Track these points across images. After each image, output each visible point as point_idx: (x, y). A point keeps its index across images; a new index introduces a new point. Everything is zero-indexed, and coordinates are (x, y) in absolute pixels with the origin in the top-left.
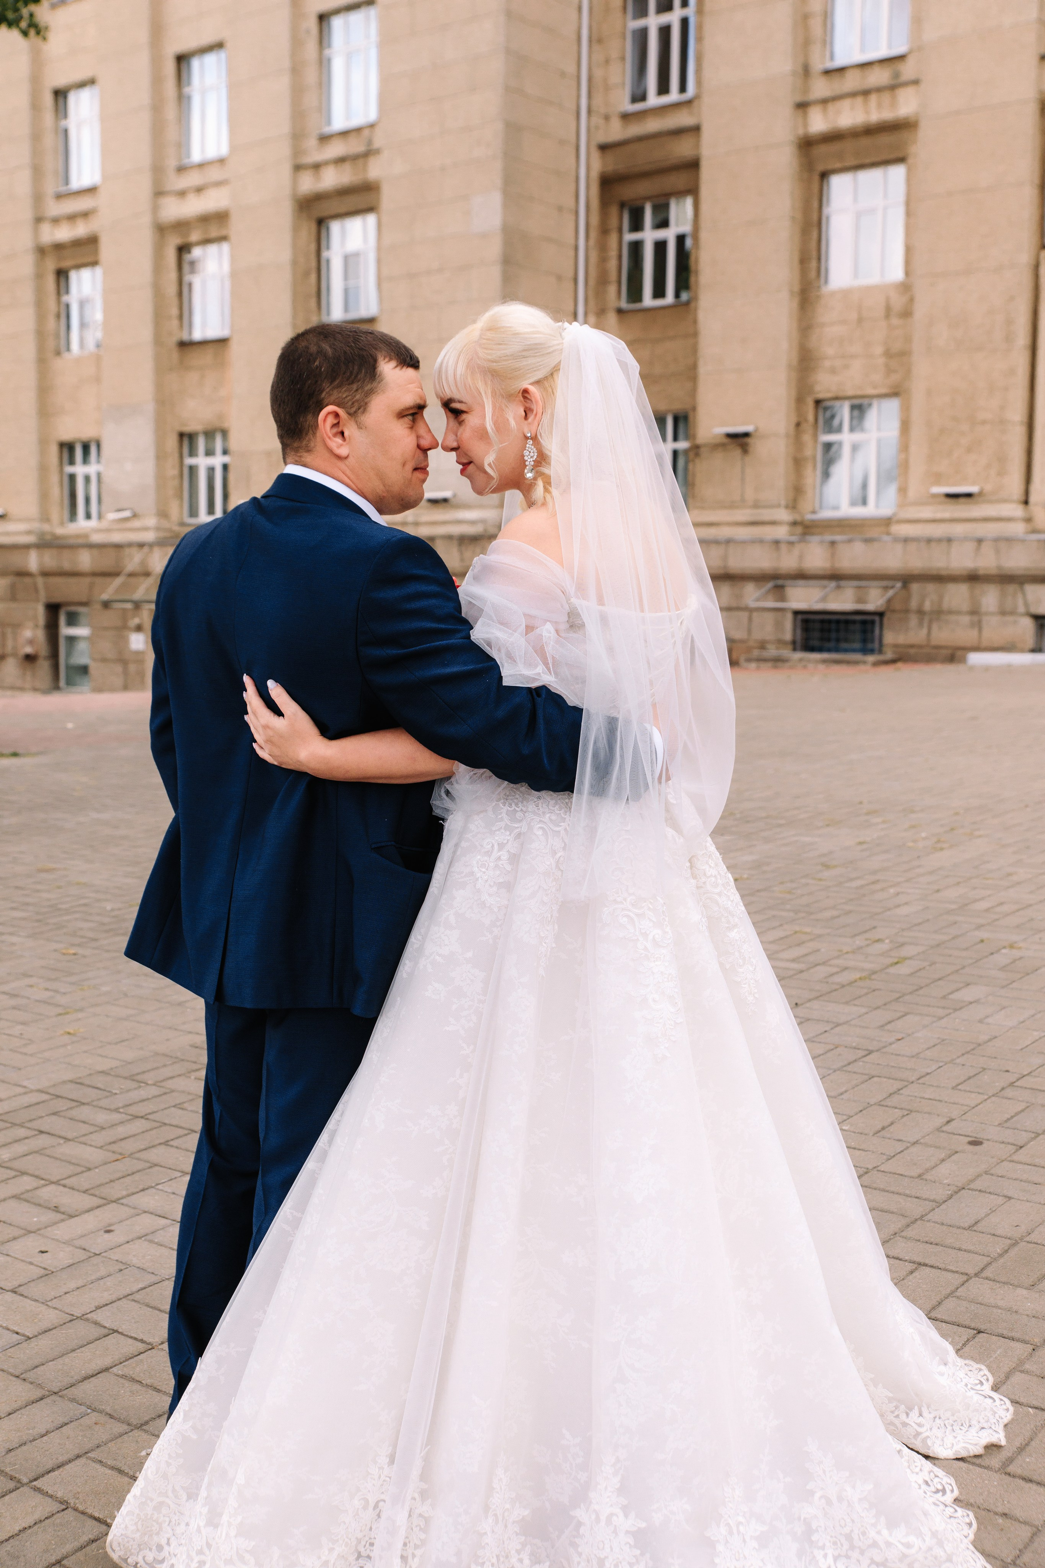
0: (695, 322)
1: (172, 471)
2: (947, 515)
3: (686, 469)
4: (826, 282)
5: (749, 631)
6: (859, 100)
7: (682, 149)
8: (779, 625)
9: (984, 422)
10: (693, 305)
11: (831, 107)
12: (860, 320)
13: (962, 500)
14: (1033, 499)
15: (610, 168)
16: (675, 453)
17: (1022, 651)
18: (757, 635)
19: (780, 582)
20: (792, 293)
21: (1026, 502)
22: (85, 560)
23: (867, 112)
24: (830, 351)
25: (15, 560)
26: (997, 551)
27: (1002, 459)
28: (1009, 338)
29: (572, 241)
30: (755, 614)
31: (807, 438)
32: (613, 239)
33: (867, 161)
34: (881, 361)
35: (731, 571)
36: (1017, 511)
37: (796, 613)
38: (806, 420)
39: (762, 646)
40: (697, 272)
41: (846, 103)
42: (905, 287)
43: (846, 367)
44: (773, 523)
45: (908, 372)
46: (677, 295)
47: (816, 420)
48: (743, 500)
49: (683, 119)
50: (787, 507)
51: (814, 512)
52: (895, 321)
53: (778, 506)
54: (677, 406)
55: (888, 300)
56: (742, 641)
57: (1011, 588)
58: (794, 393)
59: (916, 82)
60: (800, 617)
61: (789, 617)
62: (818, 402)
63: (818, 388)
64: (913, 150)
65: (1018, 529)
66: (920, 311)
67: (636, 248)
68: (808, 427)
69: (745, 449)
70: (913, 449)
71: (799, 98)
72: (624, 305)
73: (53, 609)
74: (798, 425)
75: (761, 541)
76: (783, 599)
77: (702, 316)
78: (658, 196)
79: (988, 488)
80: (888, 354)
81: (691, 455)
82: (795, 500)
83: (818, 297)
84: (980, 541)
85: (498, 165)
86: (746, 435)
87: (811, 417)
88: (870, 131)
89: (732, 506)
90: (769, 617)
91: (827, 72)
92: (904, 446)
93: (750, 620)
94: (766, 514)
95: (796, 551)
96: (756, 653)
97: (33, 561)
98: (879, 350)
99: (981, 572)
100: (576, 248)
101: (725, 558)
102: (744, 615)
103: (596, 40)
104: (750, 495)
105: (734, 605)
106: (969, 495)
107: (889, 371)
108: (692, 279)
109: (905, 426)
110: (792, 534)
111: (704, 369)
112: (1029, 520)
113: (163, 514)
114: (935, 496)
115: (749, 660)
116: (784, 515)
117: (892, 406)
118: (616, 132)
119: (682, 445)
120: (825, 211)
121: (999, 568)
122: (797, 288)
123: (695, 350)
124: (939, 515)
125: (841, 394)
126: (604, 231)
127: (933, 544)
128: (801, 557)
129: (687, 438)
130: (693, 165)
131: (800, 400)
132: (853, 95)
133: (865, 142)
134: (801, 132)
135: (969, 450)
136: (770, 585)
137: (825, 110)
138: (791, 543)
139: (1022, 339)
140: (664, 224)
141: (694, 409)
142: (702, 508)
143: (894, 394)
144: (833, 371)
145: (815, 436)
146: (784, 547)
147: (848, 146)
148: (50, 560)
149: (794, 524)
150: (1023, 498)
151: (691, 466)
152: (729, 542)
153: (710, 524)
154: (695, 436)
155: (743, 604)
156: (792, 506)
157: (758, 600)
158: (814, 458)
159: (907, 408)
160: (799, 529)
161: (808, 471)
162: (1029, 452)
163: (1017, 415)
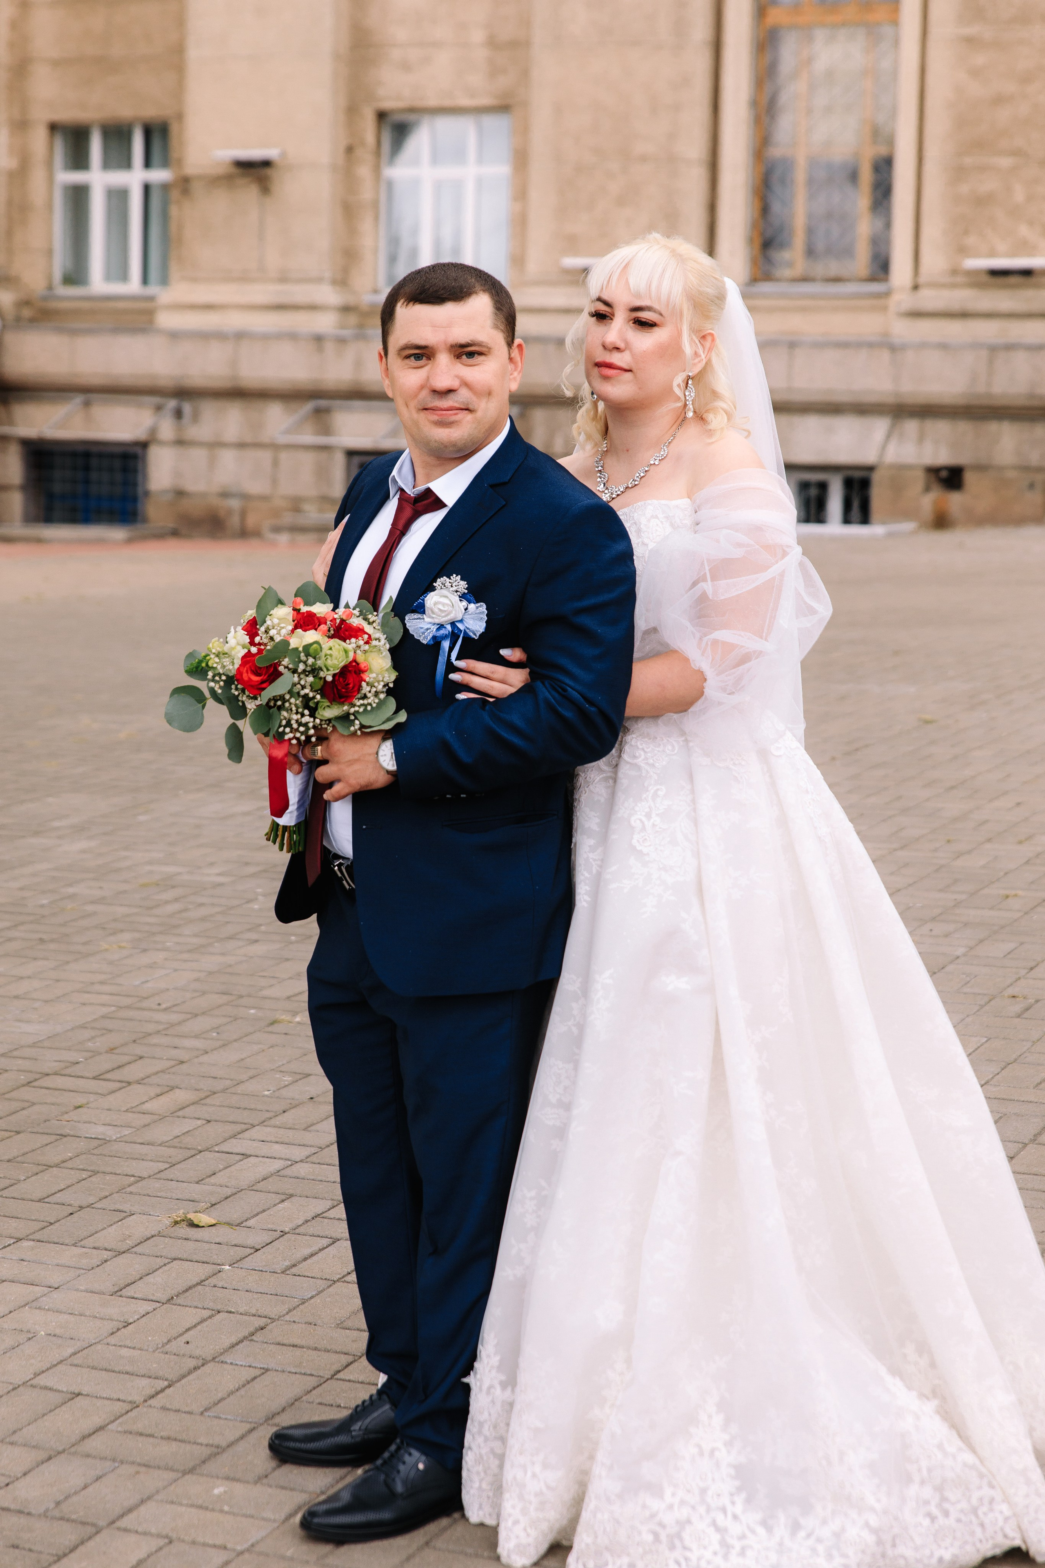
3: (163, 215)
5: (275, 482)
8: (322, 473)
9: (642, 159)
16: (147, 189)
18: (288, 488)
19: (323, 403)
24: (401, 34)
27: (671, 216)
30: (283, 456)
31: (364, 171)
35: (243, 384)
37: (351, 453)
38: (361, 144)
39: (296, 505)
44: (312, 308)
45: (525, 74)
47: (379, 143)
48: (261, 268)
50: (334, 282)
51: (376, 291)
53: (319, 280)
54: (150, 112)
56: (264, 498)
58: (340, 99)
60: (356, 460)
61: (339, 460)
62: (381, 116)
68: (365, 155)
69: (265, 187)
70: (534, 196)
74: (350, 150)
75: (293, 336)
76: (326, 430)
80: (492, 43)
81: (175, 194)
82: (345, 270)
86: (266, 164)
87: (370, 139)
89: (244, 278)
90: (308, 459)
92: (521, 193)
93: (276, 463)
94: (300, 293)
95: (351, 352)
96: (288, 518)
98: (478, 36)
102: (266, 456)
104: (272, 260)
105: (249, 439)
107: (494, 71)
110: (342, 327)
111: (194, 53)
114: (566, 272)
115: (277, 529)
116: (329, 295)
117: (499, 128)
119: (158, 175)
123: (180, 21)
124: (575, 303)
125: (417, 105)
129: (165, 163)
131: (352, 111)
136: (309, 406)
138: (341, 341)
141: (180, 117)
142: (194, 280)
143: (503, 108)
144: (406, 67)
145: (377, 170)
146: (329, 347)
149: (346, 309)
151: (174, 211)
152: (240, 336)
153: (209, 307)
154: (180, 162)
155: (265, 438)
156: (342, 281)
157: (288, 432)
158: (376, 204)
159: (523, 131)
160: (353, 319)
161: (366, 225)
162: (712, 208)
163: (694, 148)
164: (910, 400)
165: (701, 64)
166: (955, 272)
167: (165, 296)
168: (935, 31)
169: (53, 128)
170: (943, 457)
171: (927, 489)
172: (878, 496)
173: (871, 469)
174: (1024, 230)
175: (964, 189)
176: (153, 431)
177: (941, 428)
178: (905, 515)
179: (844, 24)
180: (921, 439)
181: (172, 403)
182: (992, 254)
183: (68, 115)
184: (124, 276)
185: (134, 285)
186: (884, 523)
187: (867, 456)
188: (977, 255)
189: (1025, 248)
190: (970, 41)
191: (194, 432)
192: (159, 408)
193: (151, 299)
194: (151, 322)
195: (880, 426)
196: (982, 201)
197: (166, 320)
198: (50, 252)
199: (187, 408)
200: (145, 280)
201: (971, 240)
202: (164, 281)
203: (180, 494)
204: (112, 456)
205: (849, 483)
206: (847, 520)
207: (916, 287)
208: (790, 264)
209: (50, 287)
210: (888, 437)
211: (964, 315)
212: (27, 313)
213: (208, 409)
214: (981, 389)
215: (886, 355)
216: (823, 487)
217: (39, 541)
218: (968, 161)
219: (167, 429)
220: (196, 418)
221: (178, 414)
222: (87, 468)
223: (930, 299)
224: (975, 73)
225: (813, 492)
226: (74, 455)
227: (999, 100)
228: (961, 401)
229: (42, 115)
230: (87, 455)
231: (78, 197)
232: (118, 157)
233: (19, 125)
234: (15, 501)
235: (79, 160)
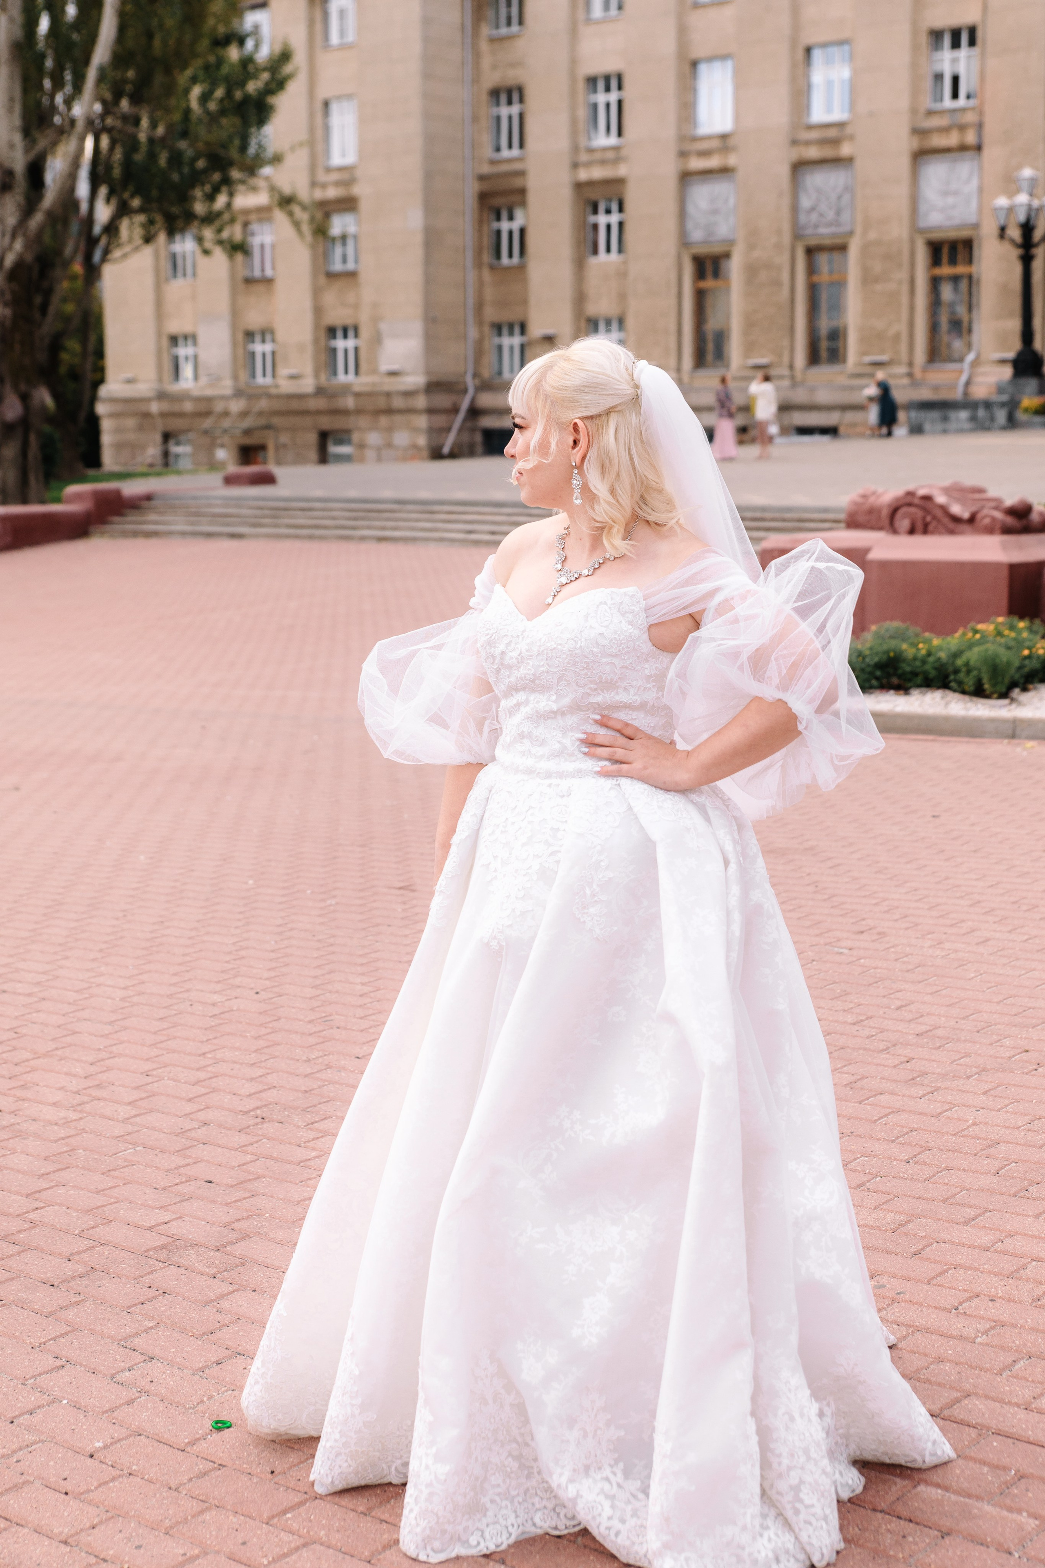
0: (527, 273)
1: (240, 352)
3: (525, 353)
7: (517, 182)
10: (526, 264)
11: (588, 167)
15: (481, 189)
16: (520, 342)
20: (572, 261)
22: (188, 407)
23: (605, 172)
24: (591, 292)
25: (143, 408)
28: (667, 288)
29: (463, 229)
32: (485, 228)
34: (614, 298)
40: (527, 245)
42: (625, 262)
43: (599, 301)
45: (627, 304)
46: (520, 258)
49: (517, 166)
52: (621, 278)
54: (518, 318)
58: (576, 314)
59: (626, 159)
63: (588, 312)
64: (625, 192)
66: (631, 274)
67: (499, 233)
71: (573, 162)
72: (492, 263)
73: (167, 437)
74: (578, 330)
77: (530, 271)
78: (508, 205)
81: (528, 343)
83: (586, 263)
86: (552, 336)
88: (607, 181)
91: (587, 149)
97: (154, 408)
100: (465, 233)
103: (475, 119)
107: (619, 303)
108: (526, 251)
109: (626, 332)
111: (529, 299)
113: (235, 377)
118: (486, 169)
119: (525, 339)
120: (588, 219)
123: (526, 291)
125: (598, 315)
126: (480, 222)
129: (524, 335)
130: (522, 192)
131: (578, 317)
132: (600, 163)
133: (605, 187)
137: (586, 169)
140: (511, 220)
144: (594, 302)
147: (597, 188)
148: (165, 406)
151: (527, 351)
162: (680, 346)
163: (672, 327)
166: (745, 365)
168: (738, 290)
169: (491, 324)
175: (748, 339)
182: (755, 358)
183: (495, 319)
188: (751, 359)
189: (764, 356)
198: (490, 366)
201: (749, 354)
207: (735, 370)
209: (491, 377)
212: (486, 386)
227: (756, 311)
229: (487, 320)
231: (500, 348)
232: (511, 333)
233: (480, 323)
234: (479, 449)
235: (500, 334)
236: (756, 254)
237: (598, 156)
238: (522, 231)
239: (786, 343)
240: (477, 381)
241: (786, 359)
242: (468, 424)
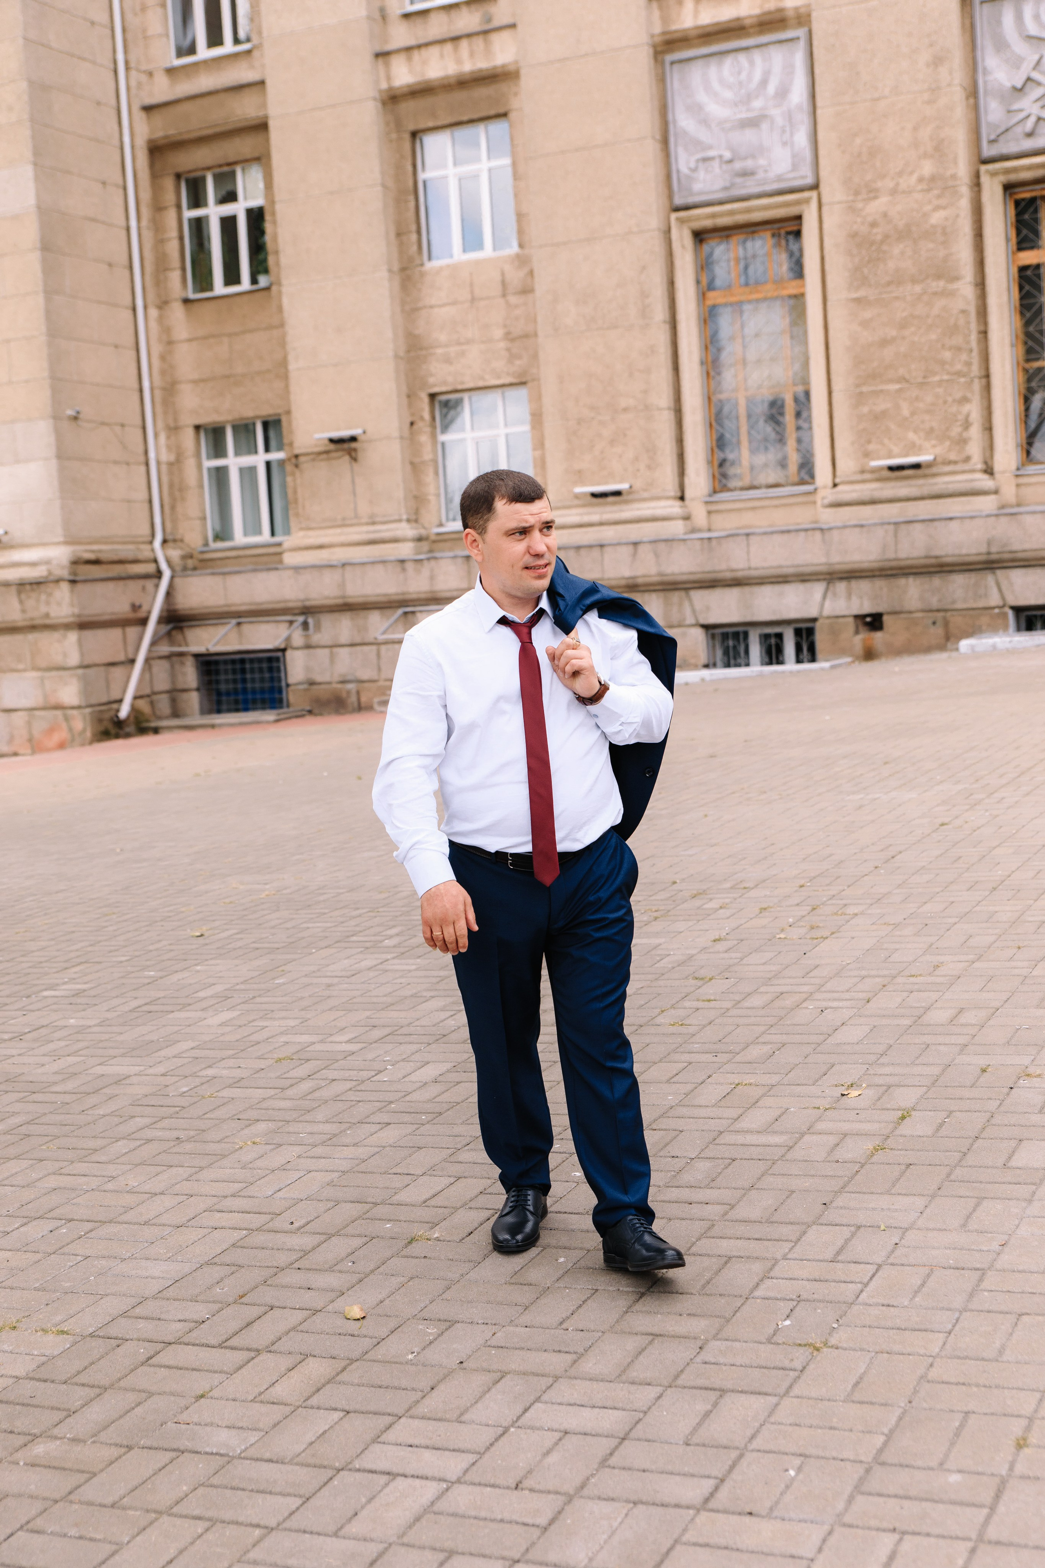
0: (280, 309)
2: (595, 518)
3: (284, 485)
4: (430, 258)
5: (379, 669)
6: (449, 47)
7: (246, 108)
9: (625, 410)
10: (274, 288)
11: (416, 54)
12: (473, 300)
13: (611, 499)
14: (688, 494)
15: (159, 134)
16: (268, 464)
17: (695, 667)
19: (408, 608)
20: (390, 271)
21: (682, 498)
23: (459, 61)
24: (443, 337)
26: (657, 555)
27: (651, 450)
28: (645, 312)
29: (123, 223)
31: (424, 438)
32: (170, 217)
33: (465, 118)
34: (502, 345)
35: (350, 600)
36: (674, 508)
38: (422, 418)
40: (277, 252)
41: (434, 51)
42: (522, 260)
43: (463, 354)
44: (395, 540)
45: (535, 356)
46: (254, 281)
47: (433, 418)
48: (356, 516)
49: (242, 74)
50: (408, 521)
51: (441, 525)
52: (513, 299)
53: (400, 521)
54: (267, 411)
55: (503, 274)
57: (676, 596)
58: (404, 389)
59: (513, 26)
62: (432, 396)
63: (431, 380)
64: (515, 103)
65: (678, 528)
66: (542, 285)
67: (202, 225)
68: (423, 426)
69: (353, 456)
70: (548, 444)
71: (378, 49)
72: (192, 296)
74: (412, 424)
75: (384, 562)
77: (285, 301)
78: (220, 166)
79: (638, 484)
80: (509, 337)
81: (289, 468)
82: (417, 512)
83: (422, 275)
84: (635, 544)
85: (26, 132)
86: (353, 439)
87: (427, 415)
88: (464, 83)
89: (344, 524)
91: (407, 16)
92: (539, 443)
94: (386, 530)
95: (426, 570)
98: (498, 333)
99: (640, 581)
100: (128, 229)
101: (342, 585)
104: (364, 509)
105: (358, 640)
106: (618, 493)
107: (512, 357)
108: (271, 260)
109: (537, 419)
110: (418, 552)
111: (294, 365)
112: (687, 518)
114: (577, 496)
116: (407, 530)
117: (520, 397)
118: (164, 90)
119: (276, 456)
120: (422, 176)
121: (661, 574)
122: (396, 267)
123: (282, 343)
124: (586, 519)
125: (460, 387)
126: (159, 208)
127: (583, 552)
128: (432, 578)
129: (280, 447)
130: (261, 127)
131: (411, 395)
132: (441, 42)
133: (460, 96)
134: (384, 86)
135: (612, 442)
136: (398, 612)
137: (409, 59)
138: (418, 562)
139: (660, 313)
140: (230, 197)
141: (288, 412)
142: (308, 528)
143: (521, 383)
144: (448, 360)
145: (434, 436)
146: (410, 566)
147: (440, 101)
149: (420, 539)
150: (679, 494)
151: (289, 479)
152: (345, 565)
153: (321, 547)
154: (291, 444)
155: (370, 638)
156: (414, 519)
157: (384, 633)
158: (435, 461)
159: (537, 399)
160: (425, 546)
161: (429, 478)
162: (680, 441)
163: (663, 399)
164: (838, 567)
165: (662, 337)
166: (863, 472)
167: (288, 541)
168: (831, 297)
169: (197, 428)
170: (867, 608)
171: (857, 632)
172: (821, 639)
173: (814, 620)
174: (911, 435)
175: (865, 409)
176: (288, 639)
177: (864, 586)
178: (843, 652)
179: (765, 299)
180: (849, 596)
181: (301, 619)
182: (890, 456)
183: (208, 418)
184: (259, 532)
185: (265, 536)
186: (827, 660)
187: (811, 612)
188: (879, 458)
189: (913, 448)
190: (858, 300)
191: (317, 638)
192: (291, 622)
193: (279, 544)
194: (281, 562)
195: (818, 589)
196: (878, 417)
197: (289, 559)
198: (204, 518)
199: (311, 621)
200: (273, 534)
201: (871, 447)
202: (287, 532)
203: (312, 683)
204: (260, 660)
205: (798, 632)
206: (799, 661)
207: (835, 485)
208: (740, 477)
209: (206, 544)
210: (824, 597)
211: (873, 502)
212: (190, 563)
213: (326, 620)
214: (891, 555)
215: (818, 535)
216: (779, 636)
217: (213, 726)
218: (865, 389)
219: (298, 638)
220: (318, 627)
221: (305, 625)
222: (243, 671)
223: (846, 492)
224: (865, 324)
225: (773, 641)
226: (233, 662)
227: (884, 342)
228: (876, 565)
229: (189, 420)
230: (243, 661)
231: (220, 476)
232: (246, 445)
233: (174, 429)
234: (194, 700)
235: (219, 450)
236: (875, 208)
237: (437, 27)
238: (256, 217)
239: (974, 410)
240: (175, 554)
241: (975, 449)
242: (165, 649)
